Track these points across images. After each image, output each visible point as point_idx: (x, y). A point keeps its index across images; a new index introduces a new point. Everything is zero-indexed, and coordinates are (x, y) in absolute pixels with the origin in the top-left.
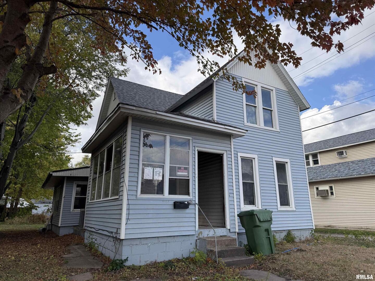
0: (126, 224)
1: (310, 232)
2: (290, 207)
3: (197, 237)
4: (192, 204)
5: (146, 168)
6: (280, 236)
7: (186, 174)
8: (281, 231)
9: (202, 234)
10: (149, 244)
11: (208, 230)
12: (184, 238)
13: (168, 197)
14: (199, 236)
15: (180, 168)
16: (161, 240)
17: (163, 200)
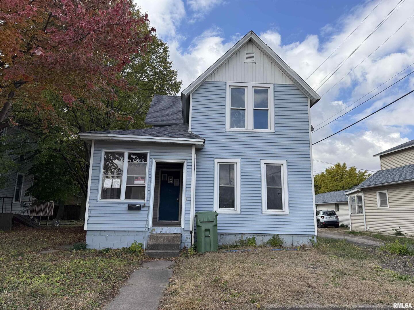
0: (88, 220)
1: (310, 238)
2: (282, 211)
3: (150, 233)
4: (146, 207)
5: (106, 179)
6: (262, 239)
7: (143, 182)
8: (265, 235)
9: (155, 231)
10: (107, 236)
11: (161, 228)
12: (137, 233)
13: (125, 201)
14: (152, 232)
15: (137, 178)
16: (117, 233)
17: (119, 203)
